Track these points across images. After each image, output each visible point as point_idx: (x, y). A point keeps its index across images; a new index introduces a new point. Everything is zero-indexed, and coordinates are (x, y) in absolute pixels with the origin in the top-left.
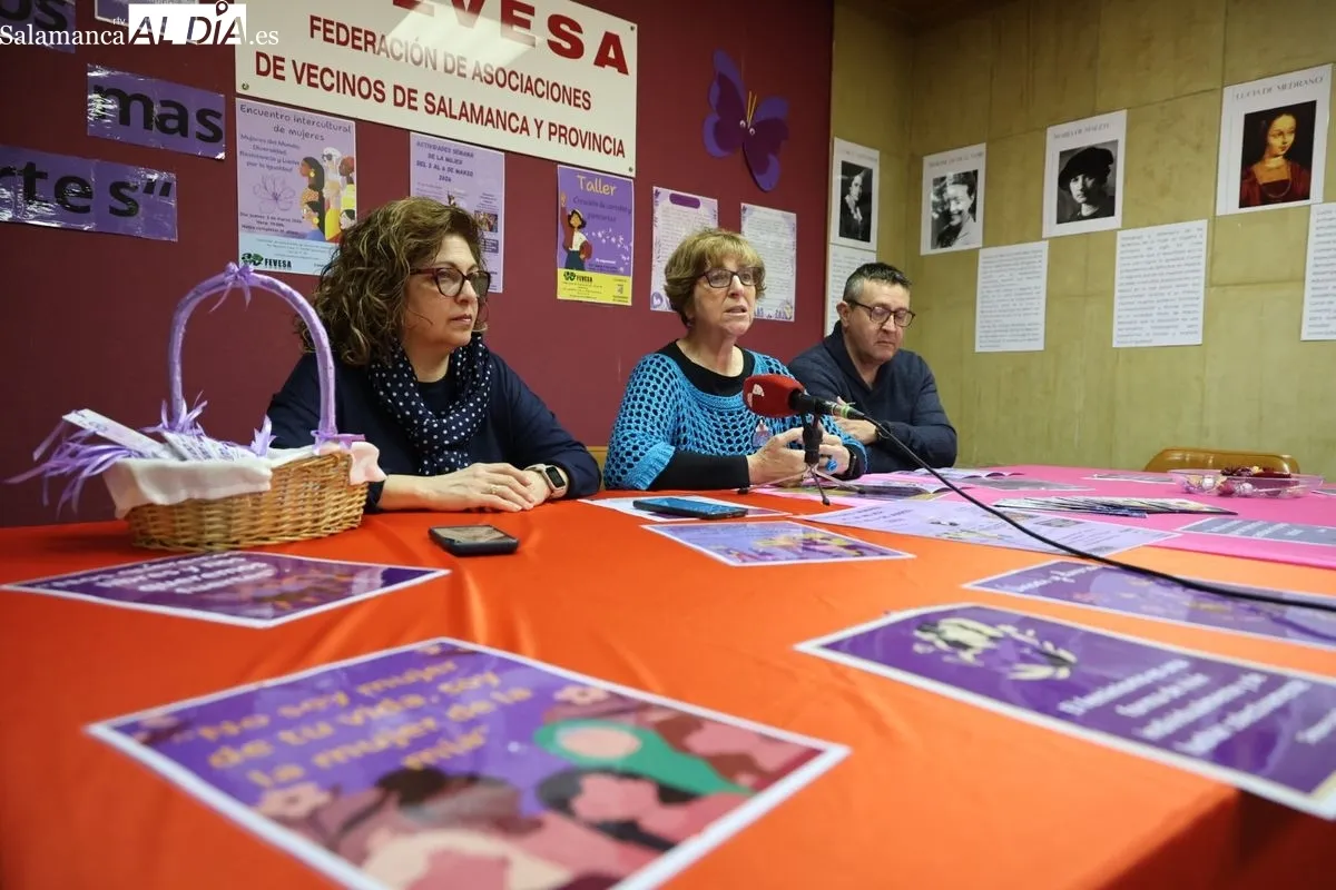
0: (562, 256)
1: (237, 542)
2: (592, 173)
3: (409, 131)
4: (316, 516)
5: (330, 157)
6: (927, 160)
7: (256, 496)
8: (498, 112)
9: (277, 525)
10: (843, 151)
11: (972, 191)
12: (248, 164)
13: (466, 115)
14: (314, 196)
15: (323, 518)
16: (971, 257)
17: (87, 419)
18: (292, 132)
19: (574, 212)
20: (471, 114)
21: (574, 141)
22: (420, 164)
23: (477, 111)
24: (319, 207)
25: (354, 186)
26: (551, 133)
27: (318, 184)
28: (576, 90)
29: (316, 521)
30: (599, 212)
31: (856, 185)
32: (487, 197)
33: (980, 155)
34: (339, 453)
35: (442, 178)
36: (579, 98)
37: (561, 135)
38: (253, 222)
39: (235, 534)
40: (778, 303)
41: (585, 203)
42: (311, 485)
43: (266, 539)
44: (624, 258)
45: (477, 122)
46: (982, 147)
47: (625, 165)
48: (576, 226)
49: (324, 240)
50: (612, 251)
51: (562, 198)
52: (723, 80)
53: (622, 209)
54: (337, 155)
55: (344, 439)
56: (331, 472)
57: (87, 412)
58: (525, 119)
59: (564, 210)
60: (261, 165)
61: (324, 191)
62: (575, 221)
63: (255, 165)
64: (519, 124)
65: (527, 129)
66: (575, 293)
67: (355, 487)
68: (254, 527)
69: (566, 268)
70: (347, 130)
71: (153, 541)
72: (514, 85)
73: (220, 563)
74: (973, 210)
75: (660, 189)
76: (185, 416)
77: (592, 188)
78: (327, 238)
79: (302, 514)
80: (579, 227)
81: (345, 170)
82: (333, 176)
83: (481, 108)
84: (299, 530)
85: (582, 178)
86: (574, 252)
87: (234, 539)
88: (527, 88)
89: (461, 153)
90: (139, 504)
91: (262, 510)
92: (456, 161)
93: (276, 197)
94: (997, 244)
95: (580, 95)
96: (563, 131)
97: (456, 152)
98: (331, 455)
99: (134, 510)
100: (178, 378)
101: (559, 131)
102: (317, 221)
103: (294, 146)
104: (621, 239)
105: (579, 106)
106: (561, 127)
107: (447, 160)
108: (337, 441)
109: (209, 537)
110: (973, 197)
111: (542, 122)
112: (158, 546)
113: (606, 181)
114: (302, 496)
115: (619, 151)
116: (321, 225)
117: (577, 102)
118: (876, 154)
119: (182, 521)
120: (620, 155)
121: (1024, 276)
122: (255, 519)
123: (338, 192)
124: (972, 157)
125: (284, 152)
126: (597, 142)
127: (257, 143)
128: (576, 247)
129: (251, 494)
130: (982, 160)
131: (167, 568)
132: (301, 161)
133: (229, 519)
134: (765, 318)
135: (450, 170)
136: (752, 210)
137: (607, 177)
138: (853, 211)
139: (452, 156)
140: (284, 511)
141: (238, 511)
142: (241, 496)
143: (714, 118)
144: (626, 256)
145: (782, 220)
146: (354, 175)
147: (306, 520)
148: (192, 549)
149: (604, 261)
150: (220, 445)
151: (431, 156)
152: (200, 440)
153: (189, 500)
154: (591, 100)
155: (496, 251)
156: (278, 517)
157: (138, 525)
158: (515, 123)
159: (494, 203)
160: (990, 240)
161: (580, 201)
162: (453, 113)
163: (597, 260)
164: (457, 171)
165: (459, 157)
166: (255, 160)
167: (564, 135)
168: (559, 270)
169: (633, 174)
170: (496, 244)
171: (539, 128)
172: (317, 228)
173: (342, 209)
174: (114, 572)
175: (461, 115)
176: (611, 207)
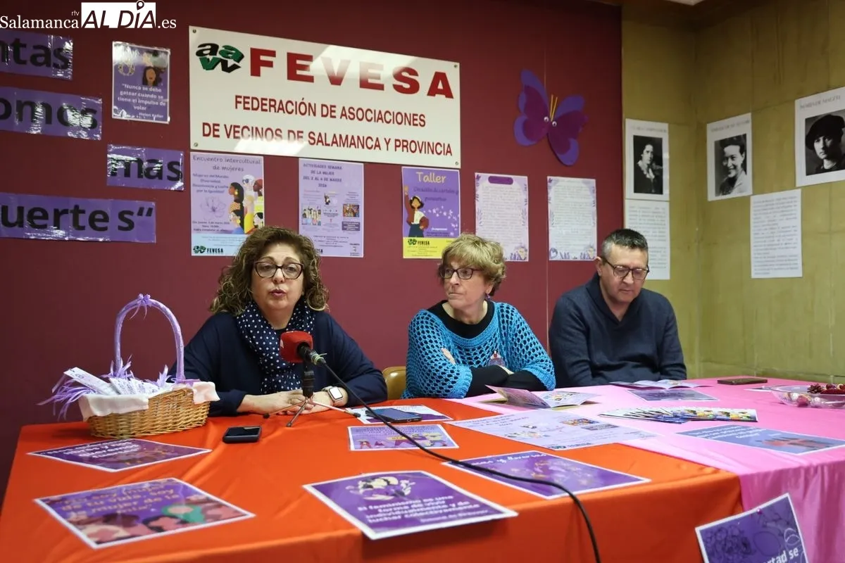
0: (406, 228)
1: (134, 434)
2: (427, 170)
3: (298, 158)
4: (175, 421)
5: (247, 181)
6: (710, 126)
7: (142, 412)
8: (358, 137)
9: (154, 425)
10: (633, 128)
11: (743, 150)
12: (198, 191)
13: (336, 143)
14: (237, 206)
15: (180, 422)
16: (745, 201)
17: (76, 373)
18: (224, 168)
19: (414, 198)
20: (339, 141)
21: (413, 149)
22: (306, 178)
23: (344, 138)
24: (240, 213)
25: (263, 198)
26: (396, 146)
27: (239, 199)
28: (414, 115)
29: (175, 423)
30: (434, 195)
31: (648, 152)
32: (352, 194)
33: (747, 122)
34: (186, 389)
35: (320, 185)
36: (416, 120)
37: (403, 146)
38: (199, 226)
39: (133, 430)
40: (582, 248)
41: (423, 190)
42: (171, 405)
43: (149, 433)
44: (453, 225)
45: (344, 146)
46: (748, 116)
47: (453, 161)
48: (416, 207)
49: (243, 233)
50: (443, 221)
51: (405, 189)
52: (529, 90)
53: (451, 191)
54: (252, 179)
55: (189, 382)
56: (182, 399)
57: (76, 369)
58: (377, 139)
59: (407, 197)
60: (206, 191)
61: (243, 202)
62: (416, 204)
63: (202, 191)
64: (374, 143)
65: (379, 146)
66: (414, 253)
67: (198, 405)
68: (141, 427)
69: (410, 236)
70: (258, 162)
71: (98, 433)
72: (369, 118)
73: (120, 444)
74: (744, 165)
75: (480, 174)
76: (122, 368)
77: (427, 179)
78: (245, 232)
79: (167, 420)
80: (419, 208)
81: (257, 187)
82: (249, 192)
83: (347, 137)
84: (166, 428)
85: (420, 173)
86: (415, 225)
87: (132, 433)
88: (379, 119)
89: (333, 167)
90: (92, 416)
91: (145, 419)
92: (330, 173)
93: (214, 210)
94: (762, 192)
95: (418, 117)
96: (405, 144)
97: (330, 167)
98: (182, 390)
99: (90, 418)
100: (119, 350)
101: (402, 144)
102: (239, 222)
103: (225, 177)
104: (451, 212)
105: (417, 125)
106: (403, 141)
107: (324, 173)
108: (184, 383)
109: (121, 431)
110: (744, 155)
111: (390, 139)
112: (100, 436)
113: (438, 173)
114: (167, 411)
115: (448, 152)
116: (242, 224)
117: (415, 122)
118: (665, 126)
119: (109, 424)
120: (449, 154)
121: (785, 217)
122: (143, 423)
123: (253, 202)
124: (740, 125)
125: (219, 182)
126: (431, 148)
127: (203, 178)
128: (417, 221)
129: (140, 411)
130: (750, 125)
131: (95, 447)
132: (229, 185)
133: (130, 423)
134: (571, 259)
135: (326, 179)
136: (558, 181)
137: (440, 171)
138: (645, 173)
139: (327, 170)
140: (158, 419)
141: (134, 419)
142: (135, 412)
143: (521, 119)
144: (455, 223)
145: (583, 185)
146: (262, 191)
147: (169, 423)
148: (114, 437)
149: (438, 229)
150: (140, 382)
151: (313, 172)
152: (129, 380)
153: (111, 414)
154: (425, 119)
155: (358, 230)
156: (154, 422)
157: (93, 425)
158: (370, 143)
159: (357, 198)
160: (758, 190)
161: (418, 190)
162: (327, 143)
163: (433, 229)
164: (331, 180)
165: (332, 170)
166: (202, 188)
167: (406, 146)
168: (404, 238)
169: (459, 166)
170: (358, 225)
171: (387, 144)
172: (240, 227)
173: (256, 212)
174: (73, 448)
175: (333, 142)
176: (443, 191)
